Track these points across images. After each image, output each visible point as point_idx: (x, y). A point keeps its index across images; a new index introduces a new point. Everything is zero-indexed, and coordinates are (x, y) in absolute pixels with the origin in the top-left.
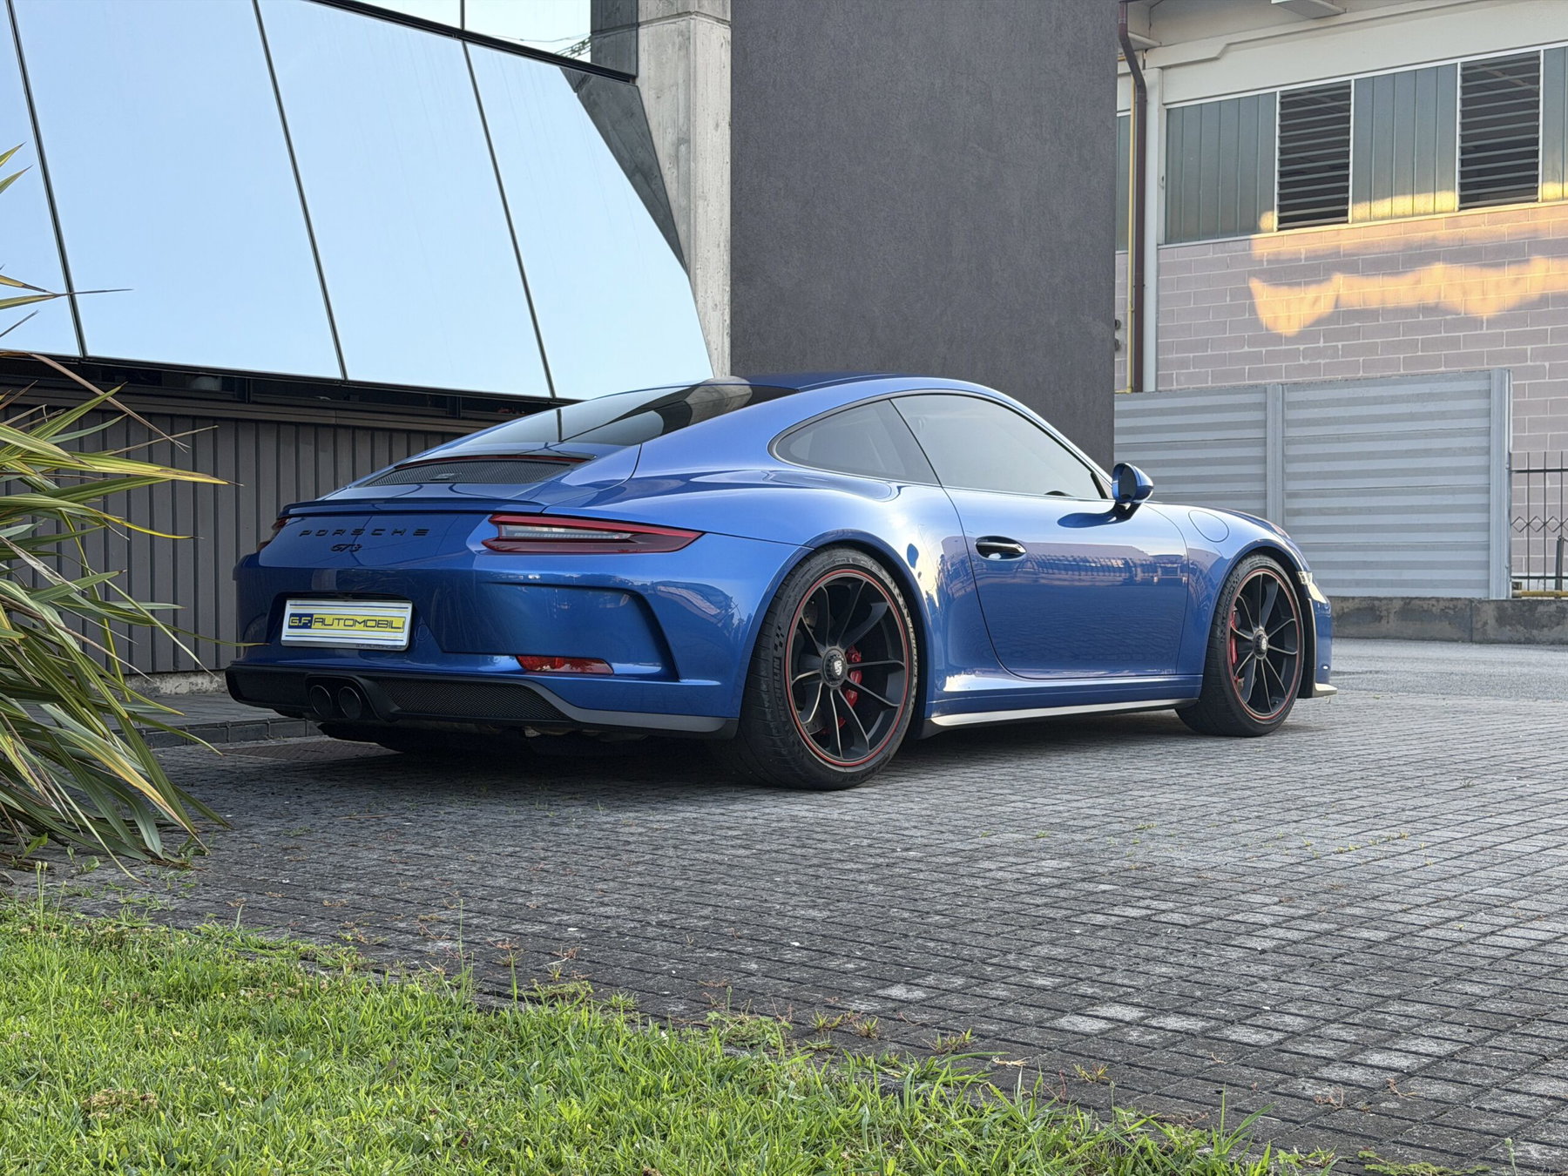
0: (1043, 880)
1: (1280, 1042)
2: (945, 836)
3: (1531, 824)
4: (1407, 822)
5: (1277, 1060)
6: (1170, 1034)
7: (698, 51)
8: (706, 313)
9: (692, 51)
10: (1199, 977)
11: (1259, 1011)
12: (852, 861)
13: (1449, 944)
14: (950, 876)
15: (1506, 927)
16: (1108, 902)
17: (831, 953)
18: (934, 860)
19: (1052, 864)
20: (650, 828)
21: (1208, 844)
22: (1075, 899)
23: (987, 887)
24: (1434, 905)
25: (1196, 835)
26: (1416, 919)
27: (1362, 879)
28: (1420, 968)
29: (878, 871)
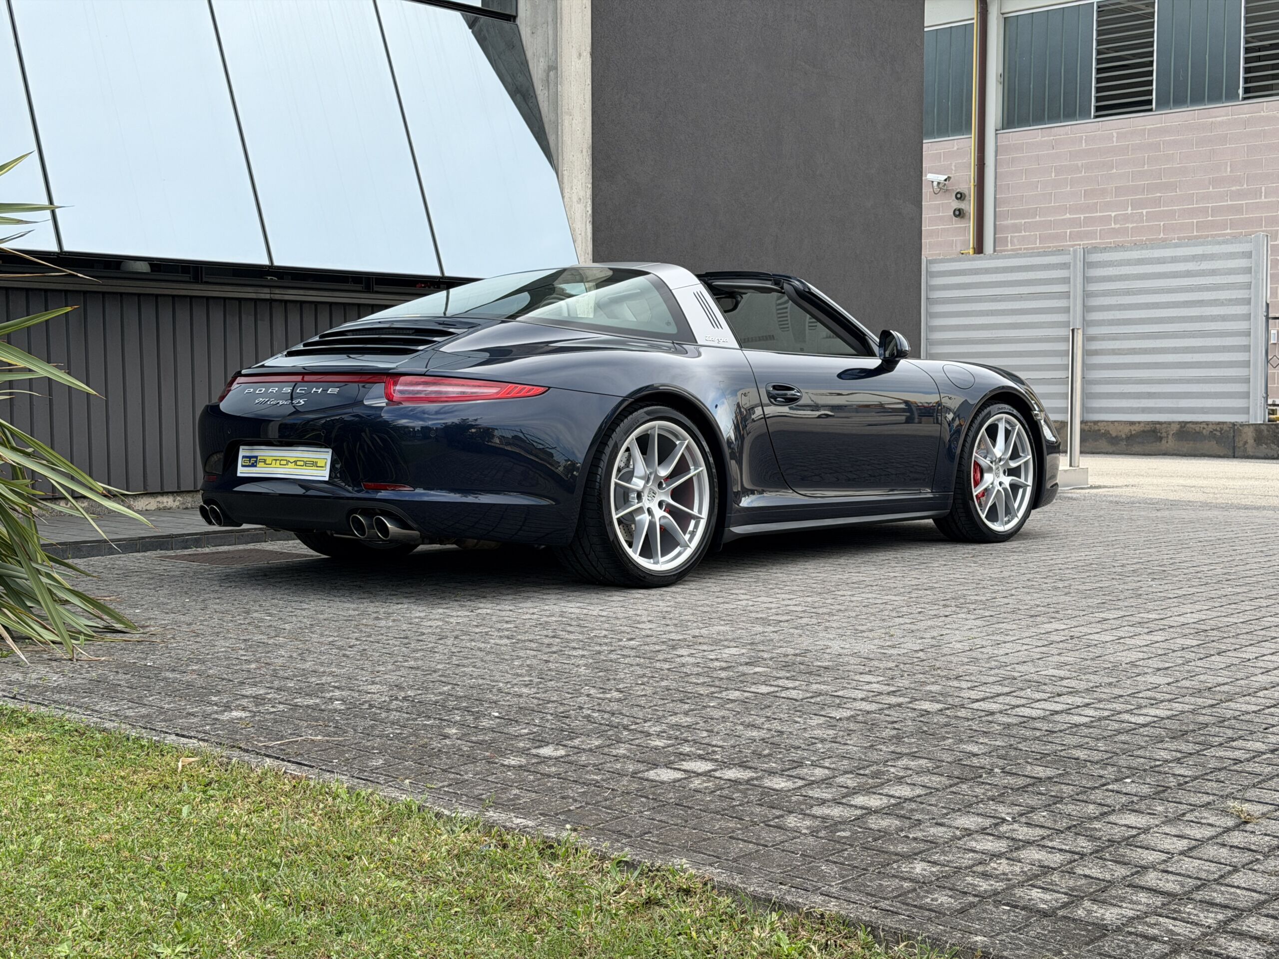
0: (717, 664)
1: (800, 788)
2: (668, 629)
3: (1127, 618)
4: (1032, 616)
5: (787, 801)
6: (723, 782)
8: (571, 206)
10: (777, 740)
11: (800, 764)
12: (583, 649)
13: (983, 714)
14: (648, 661)
15: (1039, 700)
16: (754, 681)
17: (516, 721)
18: (646, 648)
19: (734, 651)
20: (447, 622)
21: (865, 634)
22: (728, 679)
23: (669, 669)
24: (999, 683)
25: (860, 628)
26: (974, 695)
27: (960, 663)
28: (946, 732)
29: (597, 656)
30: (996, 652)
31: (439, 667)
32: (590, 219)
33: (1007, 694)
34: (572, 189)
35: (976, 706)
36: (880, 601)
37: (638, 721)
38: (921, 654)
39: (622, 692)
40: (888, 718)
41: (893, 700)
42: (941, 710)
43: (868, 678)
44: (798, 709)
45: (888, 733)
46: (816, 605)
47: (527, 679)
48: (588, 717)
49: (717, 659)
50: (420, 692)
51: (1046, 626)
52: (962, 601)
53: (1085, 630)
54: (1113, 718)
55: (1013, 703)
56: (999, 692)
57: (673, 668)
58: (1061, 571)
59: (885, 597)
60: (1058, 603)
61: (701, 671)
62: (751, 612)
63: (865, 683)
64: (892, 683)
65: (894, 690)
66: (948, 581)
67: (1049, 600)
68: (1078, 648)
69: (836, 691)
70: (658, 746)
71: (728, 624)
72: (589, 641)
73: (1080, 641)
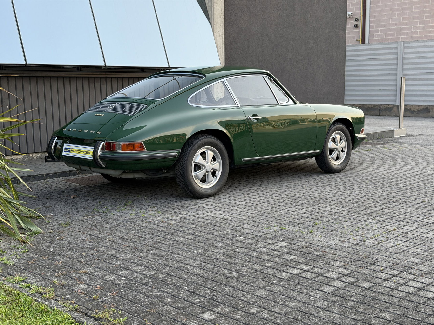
2: (255, 228)
4: (399, 221)
8: (217, 38)
10: (303, 308)
12: (222, 242)
13: (388, 290)
14: (247, 251)
15: (410, 280)
16: (290, 265)
17: (195, 293)
18: (246, 241)
19: (281, 244)
20: (169, 224)
21: (333, 233)
22: (281, 264)
23: (256, 257)
24: (391, 267)
25: (331, 228)
26: (383, 276)
27: (374, 253)
28: (375, 304)
29: (227, 247)
30: (387, 245)
31: (165, 254)
32: (224, 43)
33: (396, 276)
34: (217, 31)
35: (385, 284)
36: (337, 211)
37: (245, 294)
38: (357, 247)
39: (237, 272)
40: (349, 293)
41: (350, 280)
42: (370, 287)
43: (337, 264)
44: (311, 285)
45: (350, 304)
46: (312, 213)
47: (199, 263)
48: (224, 290)
49: (275, 250)
50: (156, 272)
51: (405, 227)
52: (369, 211)
53: (421, 230)
55: (400, 282)
56: (393, 274)
57: (258, 256)
58: (406, 191)
59: (339, 208)
60: (408, 213)
61: (269, 258)
62: (287, 217)
63: (336, 267)
64: (348, 267)
65: (349, 272)
66: (362, 197)
67: (404, 211)
68: (421, 243)
69: (325, 273)
70: (254, 313)
71: (278, 225)
72: (224, 237)
73: (421, 238)
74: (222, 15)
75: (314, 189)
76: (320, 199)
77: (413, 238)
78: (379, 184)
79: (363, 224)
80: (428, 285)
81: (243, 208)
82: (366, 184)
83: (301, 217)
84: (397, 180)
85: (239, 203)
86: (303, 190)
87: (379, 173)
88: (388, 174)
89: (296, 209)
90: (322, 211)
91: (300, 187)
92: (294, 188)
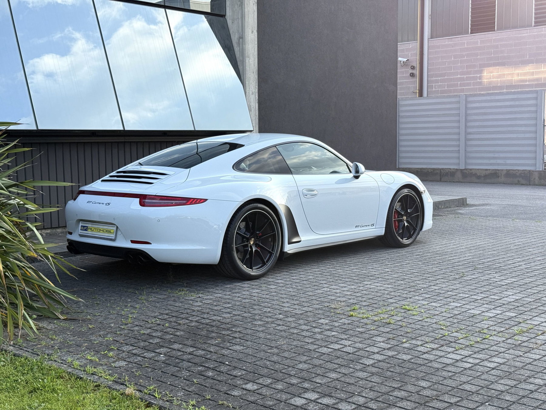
0: (316, 330)
2: (295, 307)
3: (486, 299)
4: (446, 298)
7: (245, 7)
8: (249, 96)
9: (243, 7)
10: (343, 379)
11: (353, 395)
13: (427, 362)
14: (288, 328)
15: (449, 353)
16: (332, 341)
17: (236, 368)
18: (286, 319)
19: (322, 321)
20: (203, 303)
22: (322, 340)
24: (433, 342)
26: (423, 349)
27: (417, 328)
28: (412, 374)
29: (266, 325)
30: (431, 321)
32: (257, 101)
33: (437, 349)
34: (249, 89)
35: (424, 356)
36: (382, 288)
37: (286, 367)
38: (400, 323)
39: (278, 348)
40: (388, 365)
41: (390, 353)
42: (409, 360)
43: (379, 339)
45: (389, 374)
46: (356, 291)
49: (316, 327)
51: (452, 304)
52: (416, 288)
53: (468, 307)
54: (481, 364)
55: (439, 354)
56: (433, 347)
57: (299, 333)
58: (457, 268)
59: (385, 286)
60: (456, 289)
61: (310, 335)
62: (329, 295)
63: (378, 342)
64: (389, 342)
65: (390, 346)
66: (410, 274)
67: (453, 287)
68: (465, 318)
69: (366, 348)
70: (295, 383)
71: (320, 303)
72: (263, 315)
73: (466, 314)
74: (255, 70)
75: (359, 266)
76: (365, 276)
77: (458, 314)
78: (430, 260)
79: (408, 301)
80: (467, 357)
81: (282, 286)
82: (416, 260)
83: (344, 295)
84: (450, 255)
85: (277, 281)
86: (347, 266)
87: (431, 248)
88: (441, 249)
89: (339, 287)
90: (367, 289)
91: (344, 264)
92: (337, 265)
